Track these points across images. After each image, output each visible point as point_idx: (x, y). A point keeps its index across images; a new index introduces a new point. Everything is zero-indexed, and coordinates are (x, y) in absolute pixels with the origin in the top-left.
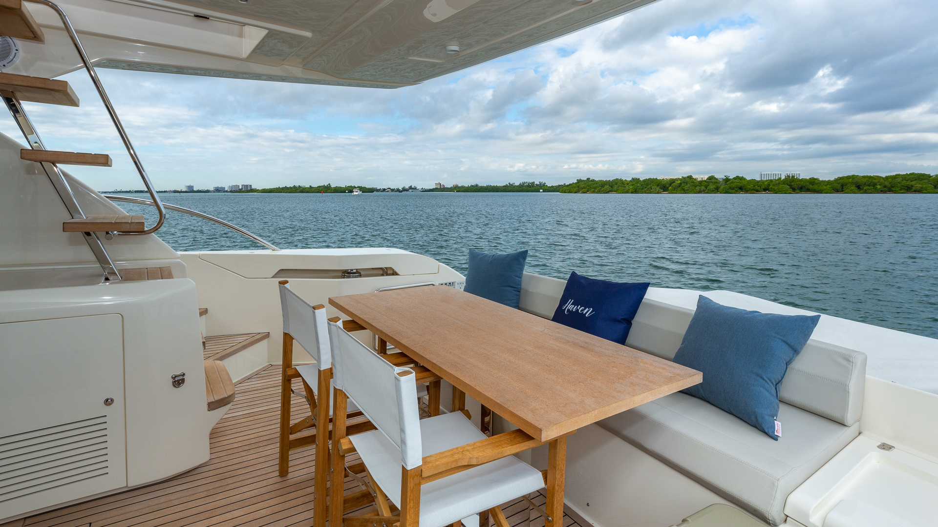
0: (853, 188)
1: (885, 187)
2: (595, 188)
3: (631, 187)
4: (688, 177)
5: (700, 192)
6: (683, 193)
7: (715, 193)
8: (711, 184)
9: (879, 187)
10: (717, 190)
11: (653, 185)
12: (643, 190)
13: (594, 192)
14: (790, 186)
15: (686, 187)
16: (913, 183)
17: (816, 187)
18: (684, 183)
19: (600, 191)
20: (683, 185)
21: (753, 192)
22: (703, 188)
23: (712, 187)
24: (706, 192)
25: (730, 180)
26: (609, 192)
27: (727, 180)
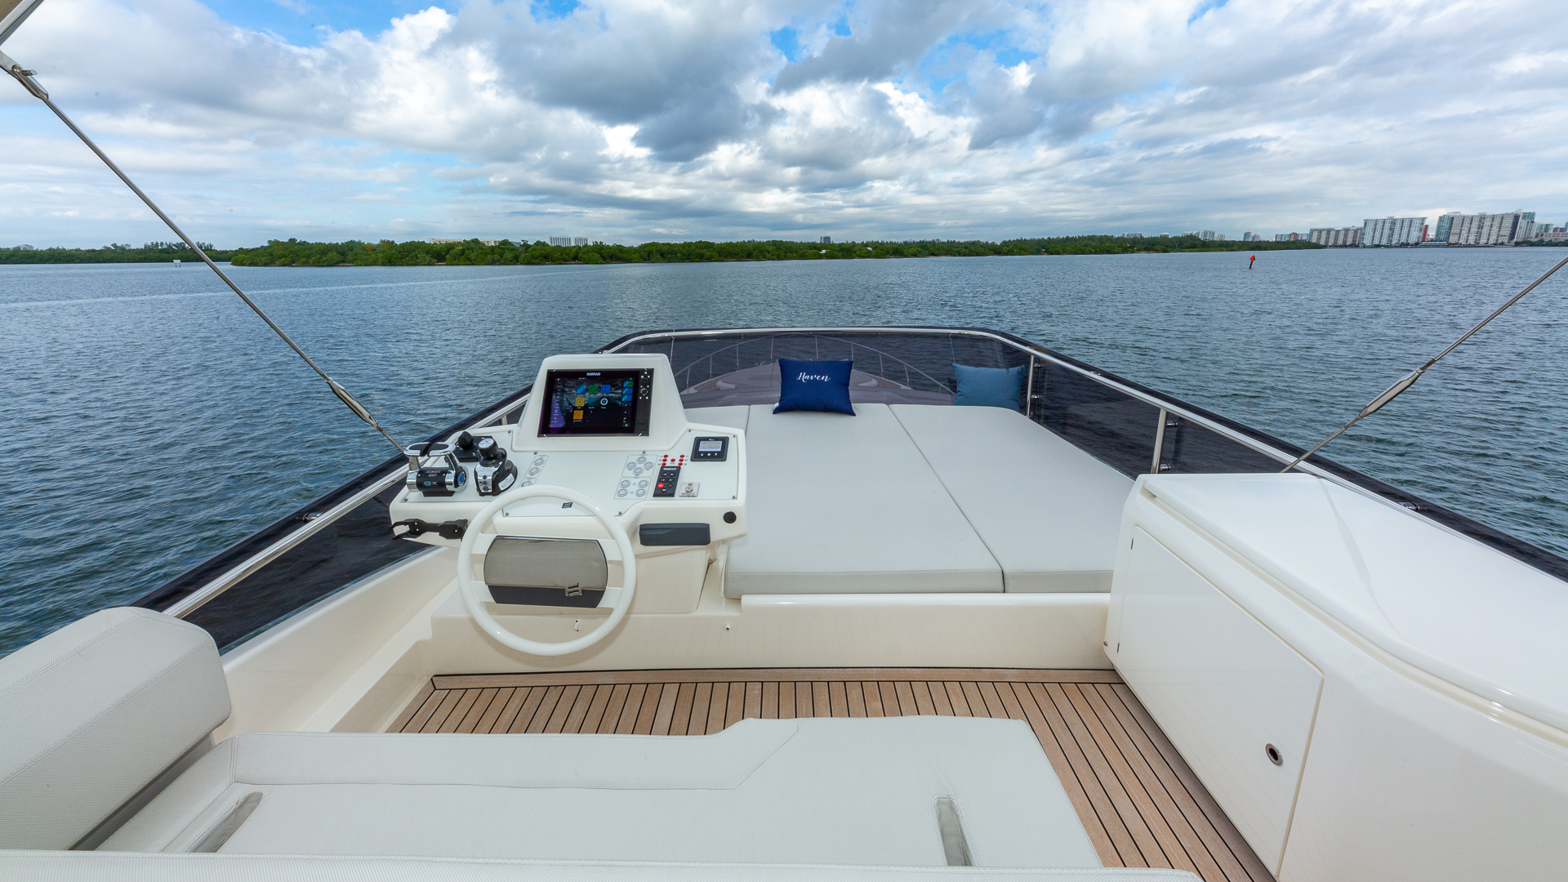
0: (658, 256)
1: (684, 255)
2: (308, 257)
3: (380, 255)
4: (473, 241)
5: (493, 263)
6: (469, 265)
7: (514, 264)
8: (507, 251)
9: (679, 255)
10: (516, 260)
11: (419, 253)
12: (403, 260)
13: (306, 264)
14: (600, 254)
15: (473, 256)
16: (704, 251)
17: (625, 256)
18: (468, 249)
19: (319, 262)
20: (467, 252)
21: (561, 262)
22: (497, 257)
23: (508, 255)
24: (502, 262)
25: (529, 246)
26: (337, 263)
27: (526, 246)
